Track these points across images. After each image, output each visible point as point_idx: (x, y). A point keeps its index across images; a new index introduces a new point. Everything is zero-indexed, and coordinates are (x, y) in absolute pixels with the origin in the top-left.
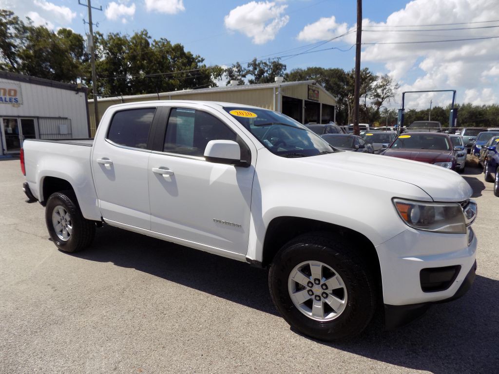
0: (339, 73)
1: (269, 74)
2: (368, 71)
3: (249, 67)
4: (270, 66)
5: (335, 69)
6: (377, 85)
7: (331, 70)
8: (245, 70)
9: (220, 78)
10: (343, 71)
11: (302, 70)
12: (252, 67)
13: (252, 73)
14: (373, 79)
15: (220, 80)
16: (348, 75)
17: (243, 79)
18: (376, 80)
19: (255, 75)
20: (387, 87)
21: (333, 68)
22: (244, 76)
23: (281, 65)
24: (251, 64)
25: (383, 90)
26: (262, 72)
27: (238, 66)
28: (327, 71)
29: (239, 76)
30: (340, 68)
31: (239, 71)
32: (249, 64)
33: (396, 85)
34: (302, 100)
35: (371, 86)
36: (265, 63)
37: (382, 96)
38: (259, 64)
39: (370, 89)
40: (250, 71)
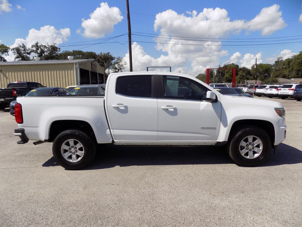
0: (93, 55)
1: (48, 53)
2: (110, 54)
3: (32, 47)
4: (49, 48)
5: (91, 52)
6: (115, 62)
7: (88, 53)
8: (29, 49)
9: (7, 54)
10: (95, 53)
11: (69, 52)
12: (35, 48)
13: (36, 52)
14: (112, 59)
15: (7, 55)
16: (99, 56)
17: (28, 56)
18: (114, 60)
19: (38, 53)
20: (120, 64)
21: (89, 51)
22: (29, 54)
23: (56, 48)
24: (34, 46)
25: (118, 65)
26: (42, 52)
27: (24, 46)
28: (85, 53)
29: (24, 53)
30: (93, 52)
31: (25, 50)
32: (32, 46)
33: (125, 63)
34: (89, 71)
35: (112, 63)
36: (45, 46)
37: (118, 69)
38: (40, 46)
39: (111, 64)
40: (33, 50)
